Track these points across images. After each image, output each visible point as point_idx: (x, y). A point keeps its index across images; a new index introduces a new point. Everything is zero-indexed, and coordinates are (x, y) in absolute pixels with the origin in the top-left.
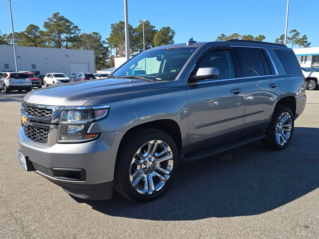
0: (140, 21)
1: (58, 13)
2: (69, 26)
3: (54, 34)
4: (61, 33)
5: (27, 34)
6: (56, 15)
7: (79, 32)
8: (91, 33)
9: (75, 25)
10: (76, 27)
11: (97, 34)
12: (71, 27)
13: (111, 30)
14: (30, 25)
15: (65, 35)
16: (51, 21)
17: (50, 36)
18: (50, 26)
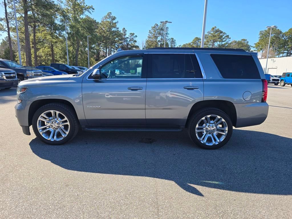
0: (267, 27)
1: (215, 27)
2: (222, 36)
3: (210, 43)
4: (215, 42)
5: (192, 44)
6: (214, 28)
7: (230, 39)
8: (239, 40)
9: (227, 35)
10: (228, 36)
11: (244, 40)
12: (223, 37)
13: (260, 36)
14: (195, 38)
15: (218, 43)
16: (209, 33)
17: (207, 44)
18: (208, 37)
